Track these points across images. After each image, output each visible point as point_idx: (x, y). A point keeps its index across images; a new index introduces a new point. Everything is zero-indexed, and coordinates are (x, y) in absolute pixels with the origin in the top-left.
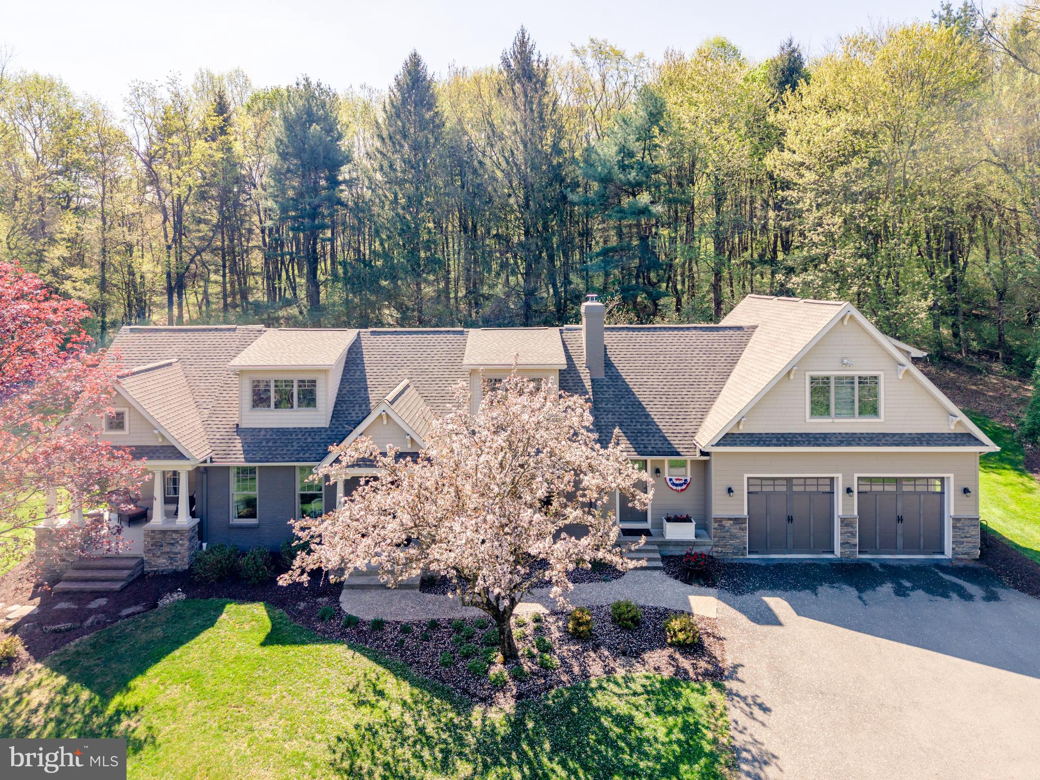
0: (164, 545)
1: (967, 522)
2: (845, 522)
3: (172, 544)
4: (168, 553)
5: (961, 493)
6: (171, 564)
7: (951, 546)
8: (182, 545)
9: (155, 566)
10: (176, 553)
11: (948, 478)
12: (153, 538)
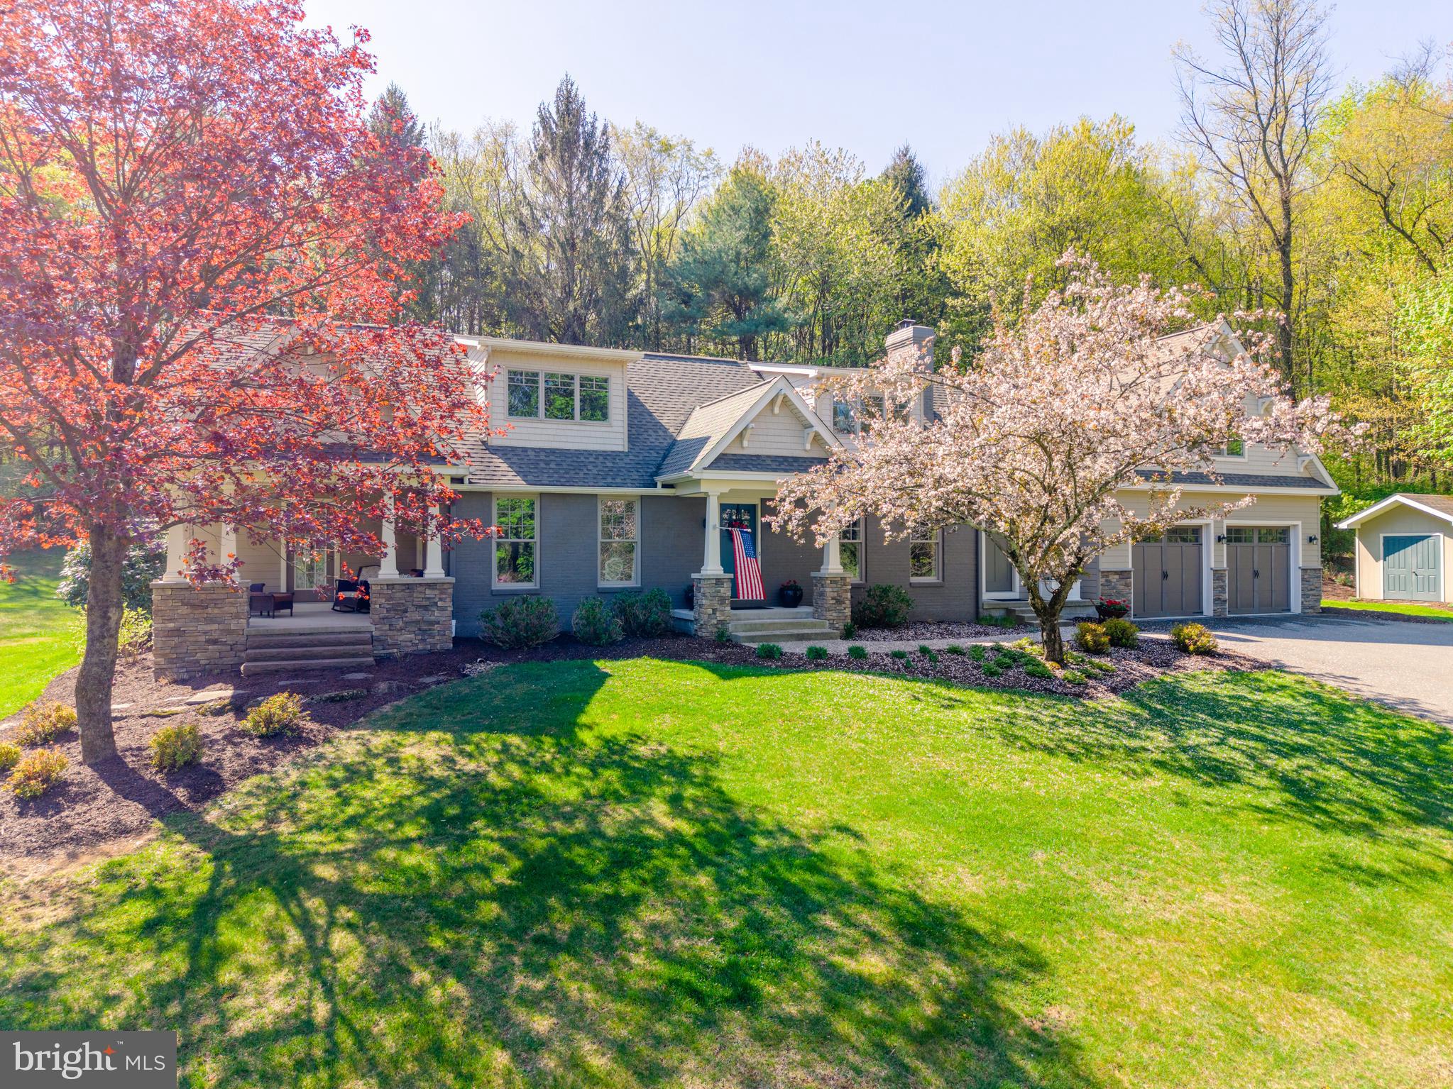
0: (411, 609)
1: (1312, 573)
2: (1218, 575)
3: (426, 608)
4: (417, 622)
5: (1306, 541)
6: (423, 640)
7: (1300, 599)
8: (443, 609)
9: (394, 645)
10: (432, 623)
11: (1295, 526)
12: (389, 598)
